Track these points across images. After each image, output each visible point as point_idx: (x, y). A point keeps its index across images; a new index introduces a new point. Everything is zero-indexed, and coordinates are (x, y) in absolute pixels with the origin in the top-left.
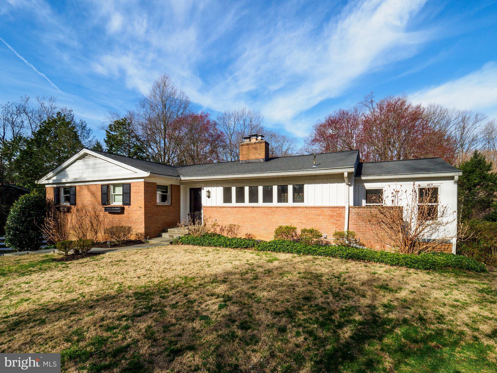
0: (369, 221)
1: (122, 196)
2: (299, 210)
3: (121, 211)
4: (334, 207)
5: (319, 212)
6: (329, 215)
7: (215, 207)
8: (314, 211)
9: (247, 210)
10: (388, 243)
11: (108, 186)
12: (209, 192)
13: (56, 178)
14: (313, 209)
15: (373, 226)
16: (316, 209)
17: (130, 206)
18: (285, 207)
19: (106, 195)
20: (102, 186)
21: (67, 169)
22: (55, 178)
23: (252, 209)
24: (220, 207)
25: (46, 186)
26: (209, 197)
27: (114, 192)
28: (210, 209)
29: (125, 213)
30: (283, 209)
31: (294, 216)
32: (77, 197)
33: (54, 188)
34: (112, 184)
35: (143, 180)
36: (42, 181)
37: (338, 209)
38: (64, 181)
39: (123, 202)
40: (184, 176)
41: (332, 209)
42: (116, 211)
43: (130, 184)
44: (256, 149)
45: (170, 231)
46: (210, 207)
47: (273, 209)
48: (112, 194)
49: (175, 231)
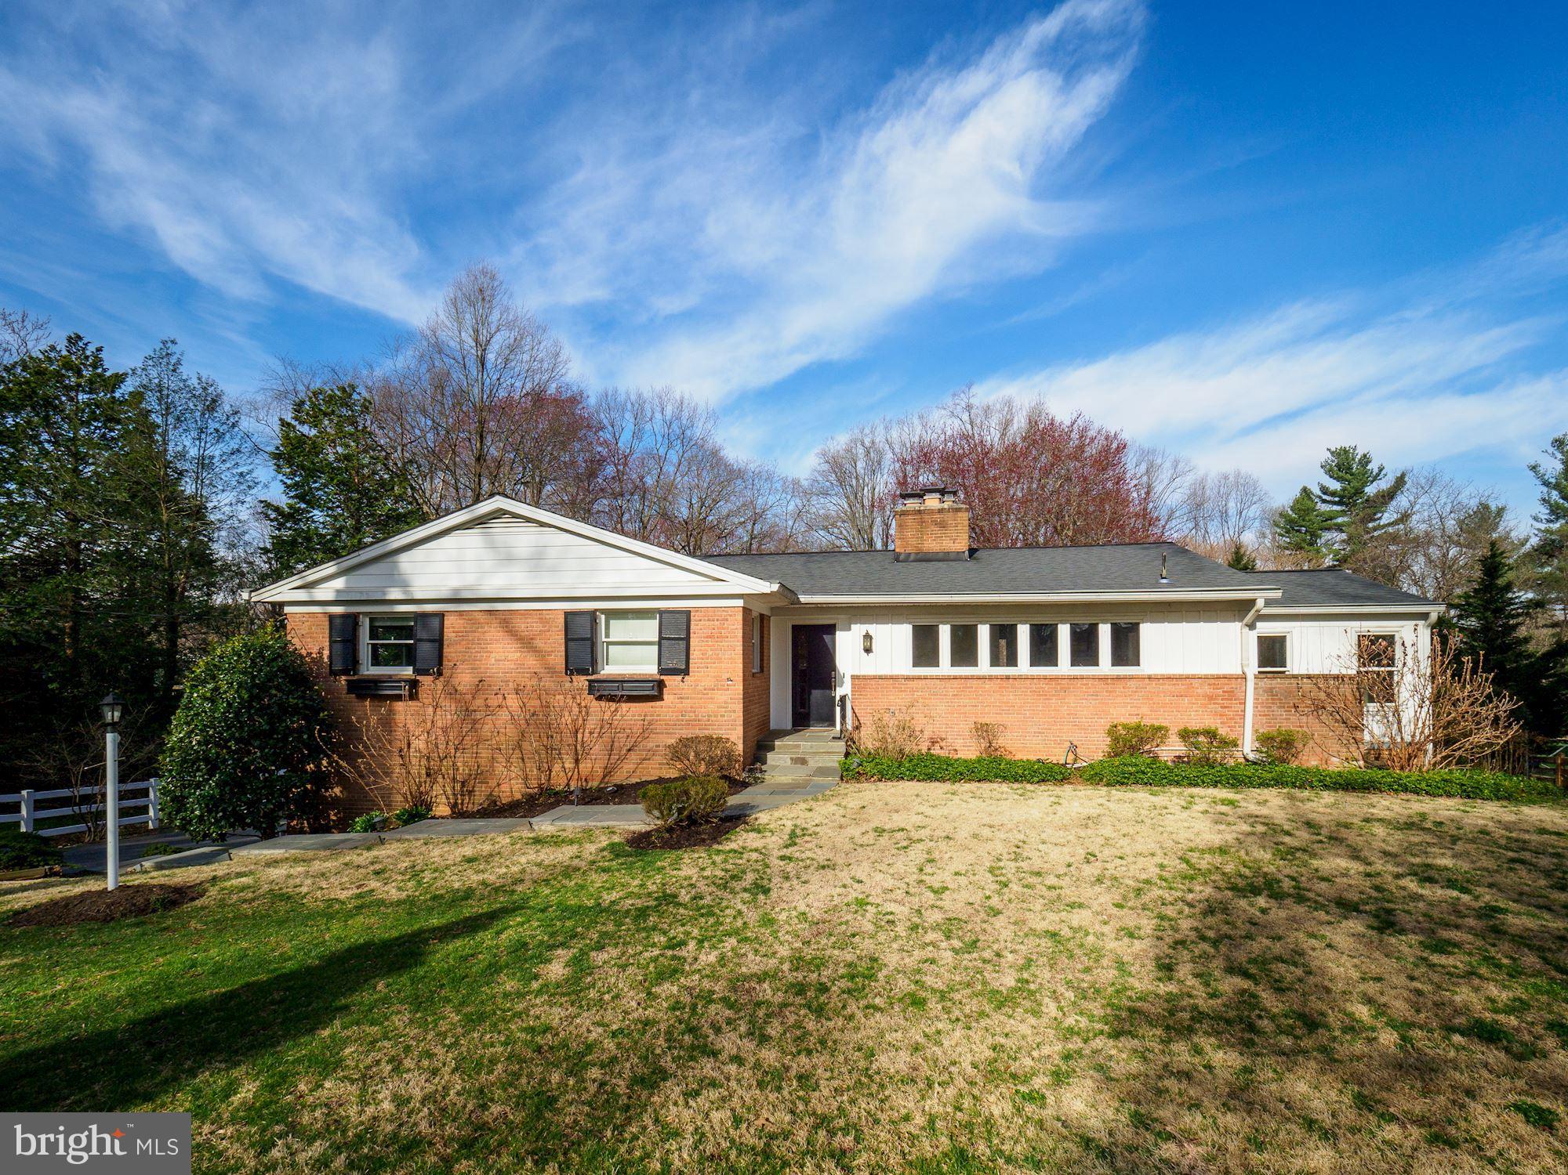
0: (1296, 707)
1: (656, 648)
2: (1132, 684)
3: (651, 691)
4: (1218, 677)
5: (1181, 687)
6: (1205, 696)
7: (892, 678)
8: (1168, 687)
9: (988, 685)
10: (1335, 754)
11: (593, 615)
12: (868, 637)
13: (347, 582)
14: (1167, 682)
15: (1304, 717)
16: (1174, 681)
17: (687, 677)
18: (1094, 678)
19: (588, 643)
20: (568, 615)
21: (404, 557)
22: (339, 583)
23: (1005, 683)
24: (908, 678)
25: (287, 609)
26: (868, 650)
27: (607, 636)
28: (873, 682)
29: (665, 697)
30: (1090, 682)
31: (1119, 700)
32: (446, 650)
33: (332, 618)
34: (603, 611)
35: (740, 603)
36: (274, 592)
37: (1226, 681)
38: (395, 594)
39: (659, 664)
40: (804, 593)
41: (1213, 681)
42: (641, 693)
43: (687, 613)
44: (943, 525)
45: (780, 747)
46: (874, 678)
47: (1064, 682)
48: (604, 639)
49: (798, 746)
